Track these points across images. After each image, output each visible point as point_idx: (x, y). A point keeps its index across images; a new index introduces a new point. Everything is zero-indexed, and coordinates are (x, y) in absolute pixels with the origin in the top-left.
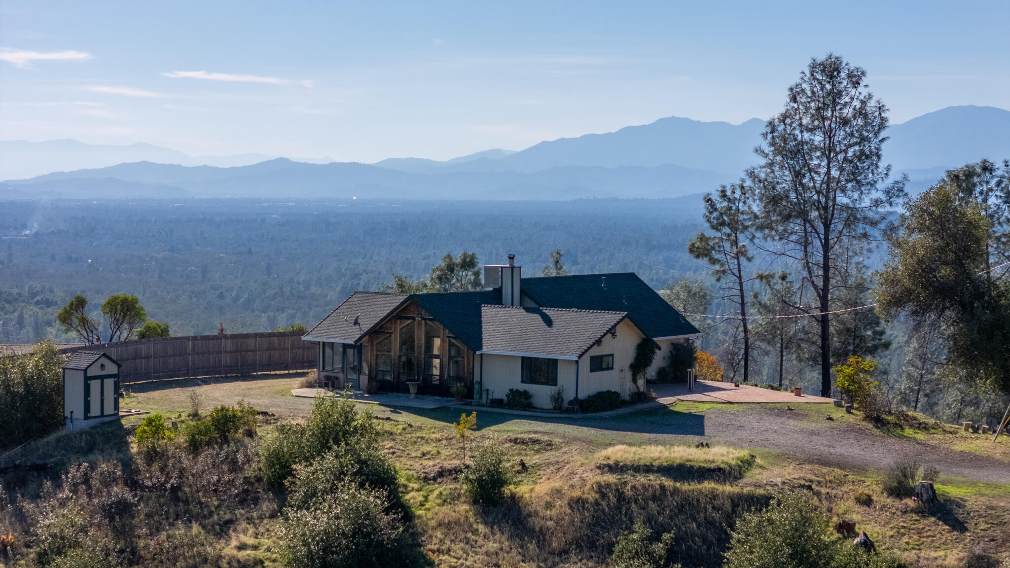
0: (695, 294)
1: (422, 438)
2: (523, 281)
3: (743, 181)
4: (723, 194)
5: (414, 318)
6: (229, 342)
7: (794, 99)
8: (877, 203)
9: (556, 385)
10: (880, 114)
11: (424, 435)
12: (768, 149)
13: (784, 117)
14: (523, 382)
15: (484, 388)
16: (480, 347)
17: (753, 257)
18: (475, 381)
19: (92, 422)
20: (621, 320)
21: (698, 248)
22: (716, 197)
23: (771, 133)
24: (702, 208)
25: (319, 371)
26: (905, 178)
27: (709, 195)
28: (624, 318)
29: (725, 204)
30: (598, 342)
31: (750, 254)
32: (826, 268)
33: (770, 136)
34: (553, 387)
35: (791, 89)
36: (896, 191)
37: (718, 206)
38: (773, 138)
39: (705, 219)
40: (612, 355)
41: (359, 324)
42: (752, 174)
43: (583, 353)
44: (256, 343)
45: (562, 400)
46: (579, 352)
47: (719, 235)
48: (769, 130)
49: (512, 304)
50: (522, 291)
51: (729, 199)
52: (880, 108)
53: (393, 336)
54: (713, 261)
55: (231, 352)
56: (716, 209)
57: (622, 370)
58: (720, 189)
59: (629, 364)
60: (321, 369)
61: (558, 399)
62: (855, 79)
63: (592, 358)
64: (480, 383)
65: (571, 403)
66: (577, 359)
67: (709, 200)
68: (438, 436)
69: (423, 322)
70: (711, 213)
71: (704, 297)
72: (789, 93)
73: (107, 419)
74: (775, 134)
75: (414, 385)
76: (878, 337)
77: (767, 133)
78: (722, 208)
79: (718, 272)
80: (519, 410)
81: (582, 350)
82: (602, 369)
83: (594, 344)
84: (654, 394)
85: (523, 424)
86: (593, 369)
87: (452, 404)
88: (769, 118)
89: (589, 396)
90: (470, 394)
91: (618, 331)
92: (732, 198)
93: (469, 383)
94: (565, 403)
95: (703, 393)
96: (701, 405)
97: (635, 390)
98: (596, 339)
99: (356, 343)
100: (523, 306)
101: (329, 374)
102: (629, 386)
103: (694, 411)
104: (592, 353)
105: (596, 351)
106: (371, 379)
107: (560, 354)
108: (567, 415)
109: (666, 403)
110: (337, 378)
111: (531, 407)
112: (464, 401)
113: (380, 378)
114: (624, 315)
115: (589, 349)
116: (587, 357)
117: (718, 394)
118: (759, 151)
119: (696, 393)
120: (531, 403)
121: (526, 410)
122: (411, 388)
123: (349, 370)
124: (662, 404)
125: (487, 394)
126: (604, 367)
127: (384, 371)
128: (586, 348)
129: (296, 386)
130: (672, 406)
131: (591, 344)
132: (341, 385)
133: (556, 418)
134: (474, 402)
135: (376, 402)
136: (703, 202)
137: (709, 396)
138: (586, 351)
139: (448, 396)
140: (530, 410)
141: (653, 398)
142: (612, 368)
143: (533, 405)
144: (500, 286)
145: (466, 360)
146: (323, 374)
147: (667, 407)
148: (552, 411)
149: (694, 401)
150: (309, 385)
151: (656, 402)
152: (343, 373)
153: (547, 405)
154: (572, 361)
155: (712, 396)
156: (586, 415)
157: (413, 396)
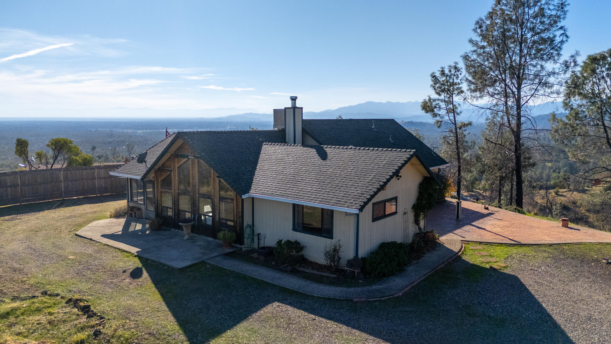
2: (305, 122)
3: (457, 63)
4: (443, 73)
5: (188, 157)
9: (332, 238)
10: (563, 8)
12: (477, 39)
13: (491, 15)
14: (294, 229)
15: (256, 232)
16: (247, 189)
18: (245, 224)
20: (409, 159)
21: (427, 107)
22: (438, 74)
23: (479, 28)
24: (430, 81)
25: (128, 201)
27: (434, 73)
28: (412, 156)
29: (444, 78)
30: (382, 187)
31: (460, 110)
32: (519, 116)
33: (479, 30)
34: (329, 241)
37: (440, 80)
38: (482, 31)
39: (432, 88)
40: (396, 199)
41: (144, 161)
42: (466, 58)
43: (366, 204)
45: (339, 258)
46: (360, 202)
47: (440, 98)
48: (477, 26)
49: (295, 143)
50: (304, 131)
51: (447, 76)
52: (562, 4)
53: (172, 174)
54: (435, 115)
56: (438, 82)
57: (405, 213)
58: (440, 69)
59: (412, 205)
60: (130, 200)
61: (334, 254)
63: (374, 204)
64: (252, 227)
65: (350, 263)
66: (357, 212)
67: (434, 76)
69: (196, 160)
70: (435, 84)
74: (483, 28)
75: (186, 226)
76: (527, 160)
77: (476, 28)
78: (443, 81)
79: (438, 121)
80: (286, 271)
81: (365, 200)
82: (385, 216)
83: (379, 190)
84: (437, 235)
85: (278, 327)
86: (375, 219)
87: (215, 254)
88: (477, 19)
89: (372, 253)
90: (240, 239)
91: (402, 172)
92: (449, 74)
93: (238, 228)
94: (343, 263)
95: (472, 223)
96: (492, 250)
97: (418, 231)
98: (381, 183)
99: (142, 179)
100: (304, 144)
101: (135, 205)
102: (412, 229)
103: (495, 266)
104: (375, 200)
105: (380, 197)
106: (157, 214)
107: (336, 204)
108: (344, 289)
109: (456, 248)
110: (139, 209)
111: (304, 261)
112: (233, 247)
113: (164, 214)
114: (411, 153)
115: (372, 196)
116: (369, 207)
117: (487, 223)
118: (471, 41)
119: (467, 224)
120: (303, 256)
121: (294, 272)
122: (184, 229)
123: (148, 202)
124: (452, 251)
125: (259, 239)
126: (387, 213)
127: (167, 208)
128: (369, 197)
129: (108, 214)
130: (463, 253)
131: (375, 190)
132: (144, 216)
133: (329, 299)
134: (244, 248)
135: (134, 250)
136: (430, 78)
137: (484, 229)
138: (369, 200)
139: (217, 238)
140: (301, 269)
141: (435, 239)
142: (395, 213)
143: (306, 257)
144: (283, 127)
145: (235, 202)
146: (131, 204)
147: (460, 257)
148: (325, 274)
149: (481, 243)
150: (117, 215)
151: (441, 245)
152: (144, 204)
153: (322, 260)
154: (351, 214)
155: (486, 229)
156: (370, 288)
157: (186, 237)
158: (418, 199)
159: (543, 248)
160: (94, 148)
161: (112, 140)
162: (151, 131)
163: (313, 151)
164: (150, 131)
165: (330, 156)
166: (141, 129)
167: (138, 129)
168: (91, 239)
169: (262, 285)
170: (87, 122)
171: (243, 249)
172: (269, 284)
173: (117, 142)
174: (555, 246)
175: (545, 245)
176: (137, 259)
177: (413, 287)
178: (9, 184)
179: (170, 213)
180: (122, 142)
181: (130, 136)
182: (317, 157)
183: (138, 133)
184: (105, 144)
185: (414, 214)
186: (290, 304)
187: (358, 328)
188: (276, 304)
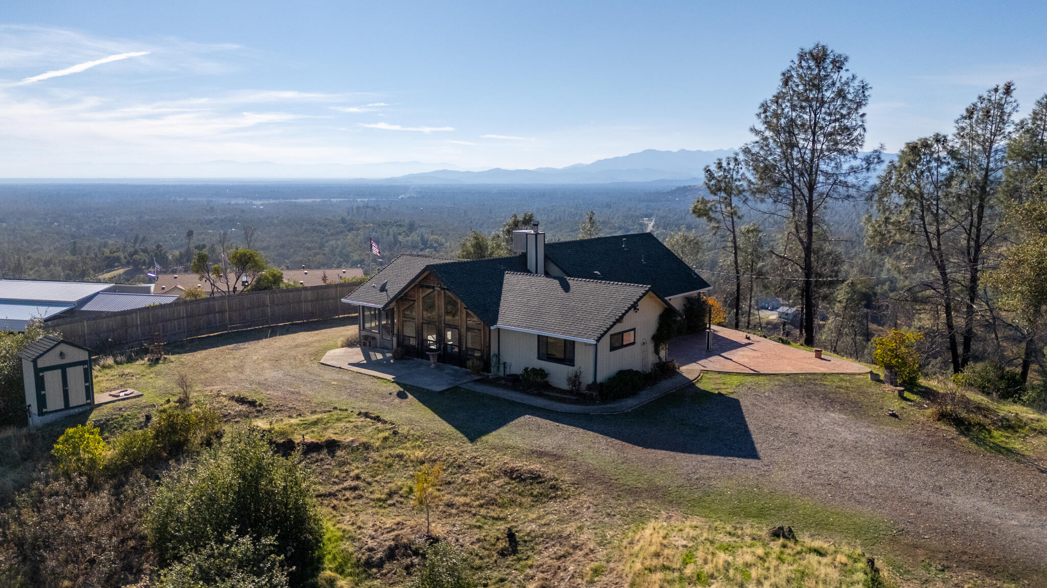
0: (691, 241)
1: (401, 457)
2: (548, 247)
3: (737, 154)
4: (720, 166)
5: (433, 287)
6: (309, 293)
7: (786, 83)
8: (853, 170)
9: (573, 365)
10: (863, 92)
11: (404, 452)
12: (761, 127)
13: (777, 99)
14: (539, 358)
15: (501, 362)
16: (495, 321)
17: (742, 216)
18: (492, 354)
19: (49, 418)
20: (644, 295)
21: (700, 209)
22: (713, 168)
23: (763, 113)
24: (702, 177)
25: (360, 328)
26: (882, 147)
27: (708, 166)
28: (647, 292)
29: (721, 173)
30: (619, 320)
31: (740, 214)
32: (810, 225)
33: (763, 116)
34: (571, 368)
35: (784, 74)
36: (875, 158)
37: (716, 175)
38: (766, 117)
39: (706, 186)
40: (634, 329)
41: (386, 291)
42: (745, 149)
43: (602, 335)
44: (336, 292)
45: (580, 383)
46: (597, 334)
47: (717, 198)
48: (762, 110)
49: (536, 273)
50: (546, 257)
51: (725, 169)
52: (863, 87)
53: (416, 304)
54: (710, 219)
55: (312, 301)
56: (714, 178)
57: (644, 343)
58: (717, 162)
59: (651, 336)
60: (362, 328)
61: (575, 380)
62: (838, 64)
63: (612, 336)
64: (498, 356)
65: (589, 387)
66: (595, 342)
67: (708, 171)
68: (419, 454)
69: (443, 292)
70: (710, 181)
71: (697, 243)
72: (782, 77)
73: (72, 411)
74: (768, 114)
75: (432, 356)
77: (760, 113)
78: (720, 176)
79: (714, 228)
80: (532, 395)
81: (602, 333)
82: (623, 346)
83: (615, 323)
84: (677, 365)
85: (530, 430)
86: (613, 348)
87: (466, 381)
88: (761, 101)
89: (609, 379)
90: (487, 367)
91: (641, 305)
92: (727, 168)
93: (485, 357)
94: (583, 387)
95: (722, 354)
96: (728, 379)
97: (658, 361)
98: (617, 317)
99: (384, 308)
100: (547, 274)
101: (369, 334)
102: (652, 359)
103: (723, 392)
104: (612, 331)
105: (617, 329)
106: (399, 344)
107: (576, 335)
108: (583, 407)
109: (691, 377)
110: (374, 338)
111: (548, 386)
112: (481, 375)
113: (406, 343)
114: (647, 289)
115: (609, 329)
116: (607, 337)
117: (737, 355)
118: (753, 130)
119: (715, 355)
120: (547, 382)
121: (540, 395)
122: (431, 358)
123: (384, 331)
124: (687, 379)
125: (505, 367)
126: (624, 343)
127: (409, 337)
128: (605, 329)
129: (339, 343)
130: (698, 381)
131: (611, 323)
132: (378, 345)
133: (571, 413)
134: (491, 375)
135: (390, 377)
136: (703, 172)
137: (731, 360)
138: (606, 332)
139: (466, 367)
140: (546, 393)
141: (675, 368)
142: (634, 343)
143: (550, 383)
144: (525, 251)
145: (482, 332)
146: (364, 333)
147: (694, 384)
148: (568, 397)
149: (719, 372)
150: (350, 344)
151: (680, 375)
152: (379, 333)
153: (565, 386)
154: (590, 345)
155: (734, 359)
156: (605, 406)
157: (433, 366)
158: (658, 330)
159: (780, 378)
160: (190, 234)
161: (212, 217)
162: (277, 201)
163: (556, 282)
164: (274, 201)
165: (573, 288)
166: (261, 199)
167: (255, 198)
168: (340, 368)
169: (512, 403)
170: (168, 186)
171: (490, 377)
172: (519, 403)
173: (222, 221)
174: (791, 376)
175: (782, 375)
176: (395, 384)
177: (642, 406)
178: (217, 310)
179: (413, 342)
180: (230, 220)
181: (243, 211)
182: (560, 290)
183: (254, 205)
184: (201, 224)
185: (653, 344)
186: (538, 416)
187: (592, 430)
188: (527, 416)
